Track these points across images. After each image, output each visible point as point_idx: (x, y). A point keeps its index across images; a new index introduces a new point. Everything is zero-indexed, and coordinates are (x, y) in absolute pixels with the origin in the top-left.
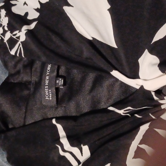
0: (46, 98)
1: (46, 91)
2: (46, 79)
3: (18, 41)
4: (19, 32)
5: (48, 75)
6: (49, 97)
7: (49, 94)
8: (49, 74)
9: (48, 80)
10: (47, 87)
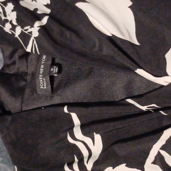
0: (41, 88)
1: (40, 80)
2: (41, 68)
3: (31, 36)
4: (30, 28)
5: (43, 64)
6: (44, 86)
7: (43, 83)
8: (44, 62)
9: (42, 68)
10: (42, 75)
